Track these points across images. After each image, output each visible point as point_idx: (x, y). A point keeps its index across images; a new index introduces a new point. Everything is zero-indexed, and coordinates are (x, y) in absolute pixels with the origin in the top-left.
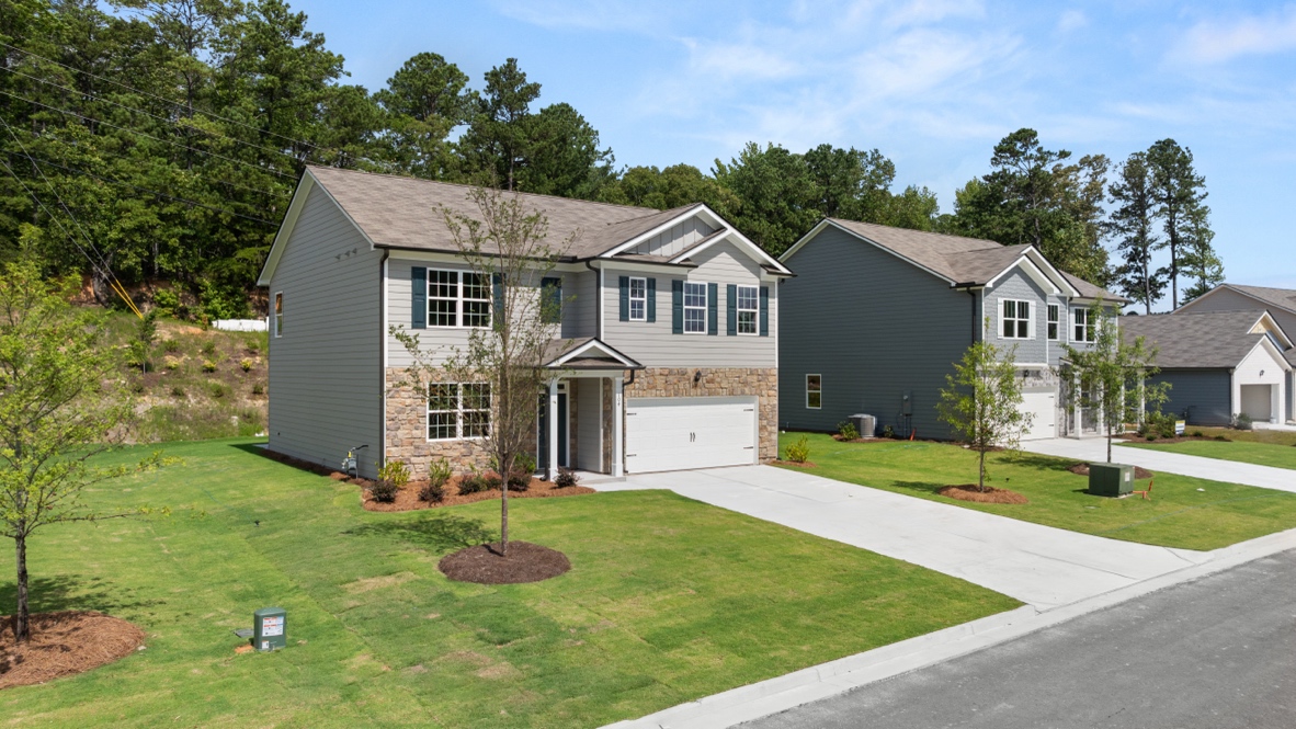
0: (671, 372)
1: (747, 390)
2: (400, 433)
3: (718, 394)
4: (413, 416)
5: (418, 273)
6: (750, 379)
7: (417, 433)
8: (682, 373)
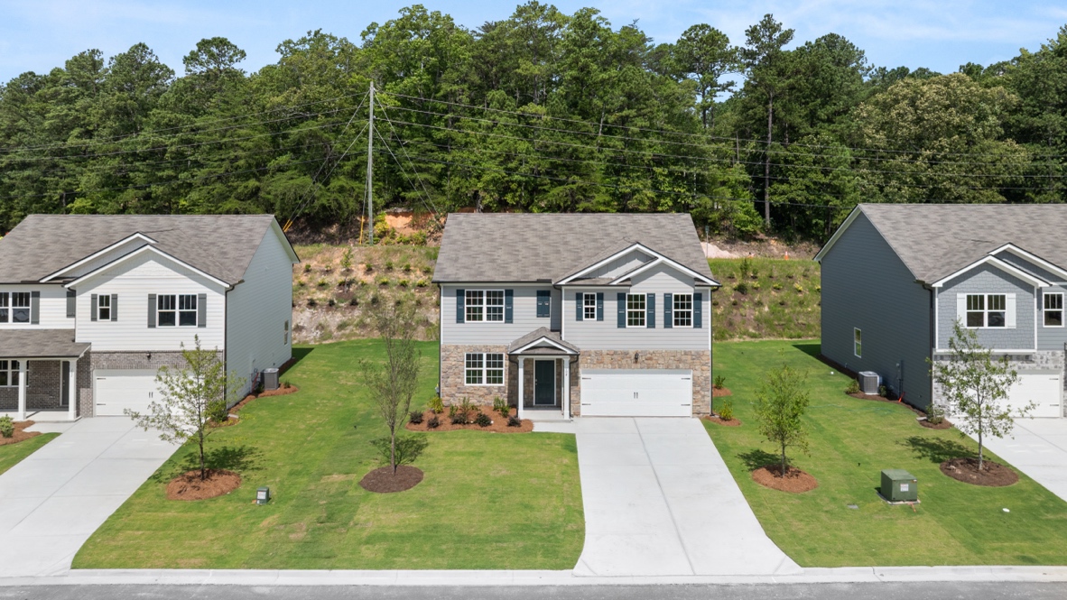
0: (615, 353)
1: (681, 365)
2: (449, 380)
3: (656, 367)
4: (456, 371)
5: (460, 293)
6: (684, 358)
7: (459, 380)
8: (626, 354)
